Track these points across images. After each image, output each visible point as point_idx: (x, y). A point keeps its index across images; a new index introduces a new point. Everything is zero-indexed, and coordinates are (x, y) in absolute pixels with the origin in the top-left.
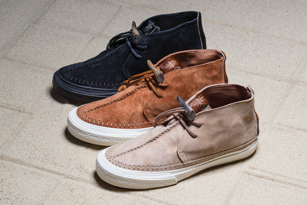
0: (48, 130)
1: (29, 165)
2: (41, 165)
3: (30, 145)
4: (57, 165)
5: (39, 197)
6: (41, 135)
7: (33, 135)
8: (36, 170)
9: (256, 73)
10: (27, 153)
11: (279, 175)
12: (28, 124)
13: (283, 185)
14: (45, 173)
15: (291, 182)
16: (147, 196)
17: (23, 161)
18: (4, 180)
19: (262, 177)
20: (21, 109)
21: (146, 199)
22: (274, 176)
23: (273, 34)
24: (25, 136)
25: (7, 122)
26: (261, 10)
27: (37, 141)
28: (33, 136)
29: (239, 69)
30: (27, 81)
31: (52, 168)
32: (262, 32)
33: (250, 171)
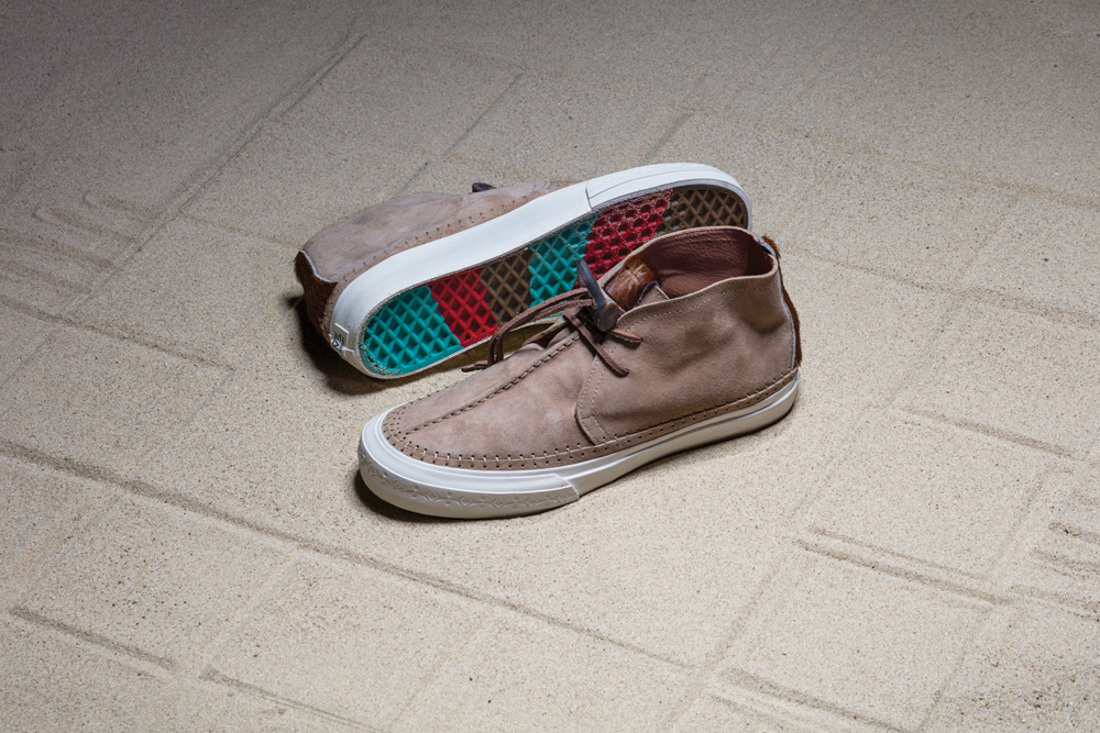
0: (270, 413)
1: (205, 509)
2: (235, 509)
3: (216, 455)
4: (281, 511)
5: (219, 601)
6: (249, 427)
7: (227, 427)
8: (222, 524)
9: (860, 265)
10: (205, 477)
11: (893, 553)
12: (218, 395)
13: (901, 581)
14: (244, 533)
15: (923, 573)
16: (516, 604)
17: (190, 497)
18: (132, 551)
19: (842, 557)
20: (205, 356)
21: (512, 613)
22: (879, 554)
23: (919, 159)
24: (206, 429)
25: (163, 391)
26: (896, 91)
27: (236, 445)
28: (227, 430)
29: (816, 254)
30: (232, 279)
31: (268, 520)
32: (889, 151)
33: (812, 539)
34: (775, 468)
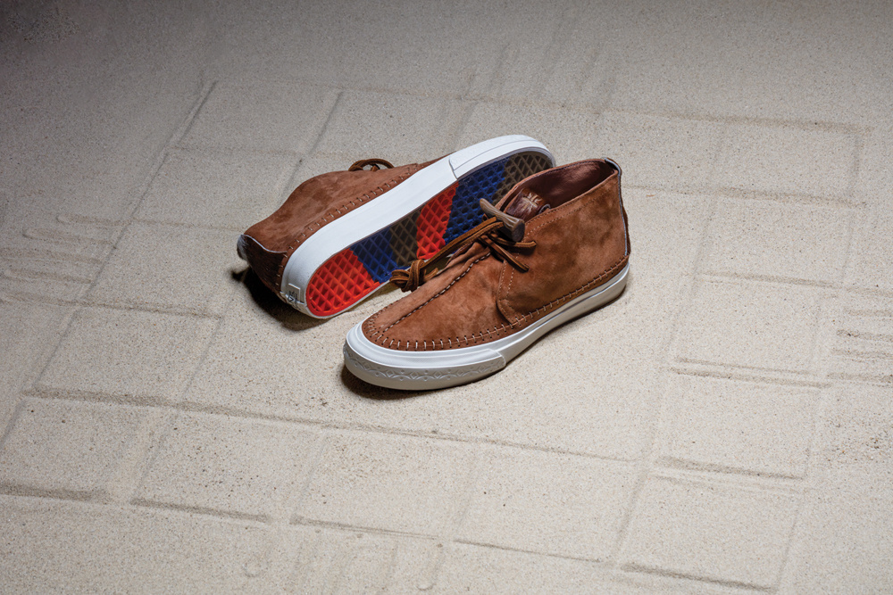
0: (263, 342)
1: (245, 414)
2: (267, 411)
3: (235, 376)
4: (300, 405)
5: (282, 471)
6: (251, 354)
7: (235, 356)
8: (259, 421)
9: (637, 184)
10: (234, 392)
11: (739, 367)
12: (219, 336)
13: (752, 383)
14: (280, 424)
15: (764, 376)
16: (495, 439)
17: (229, 407)
18: (203, 448)
19: (705, 374)
20: (196, 312)
21: (494, 446)
22: (729, 369)
23: (648, 110)
24: (220, 360)
25: (176, 339)
26: (612, 68)
27: (247, 367)
28: (236, 358)
30: (193, 257)
31: (293, 413)
32: (625, 108)
33: (681, 366)
34: (635, 325)
